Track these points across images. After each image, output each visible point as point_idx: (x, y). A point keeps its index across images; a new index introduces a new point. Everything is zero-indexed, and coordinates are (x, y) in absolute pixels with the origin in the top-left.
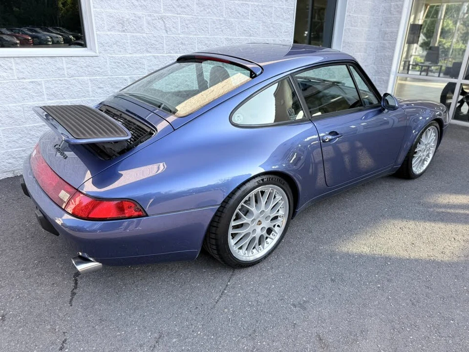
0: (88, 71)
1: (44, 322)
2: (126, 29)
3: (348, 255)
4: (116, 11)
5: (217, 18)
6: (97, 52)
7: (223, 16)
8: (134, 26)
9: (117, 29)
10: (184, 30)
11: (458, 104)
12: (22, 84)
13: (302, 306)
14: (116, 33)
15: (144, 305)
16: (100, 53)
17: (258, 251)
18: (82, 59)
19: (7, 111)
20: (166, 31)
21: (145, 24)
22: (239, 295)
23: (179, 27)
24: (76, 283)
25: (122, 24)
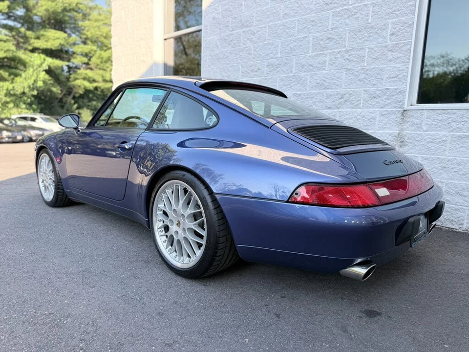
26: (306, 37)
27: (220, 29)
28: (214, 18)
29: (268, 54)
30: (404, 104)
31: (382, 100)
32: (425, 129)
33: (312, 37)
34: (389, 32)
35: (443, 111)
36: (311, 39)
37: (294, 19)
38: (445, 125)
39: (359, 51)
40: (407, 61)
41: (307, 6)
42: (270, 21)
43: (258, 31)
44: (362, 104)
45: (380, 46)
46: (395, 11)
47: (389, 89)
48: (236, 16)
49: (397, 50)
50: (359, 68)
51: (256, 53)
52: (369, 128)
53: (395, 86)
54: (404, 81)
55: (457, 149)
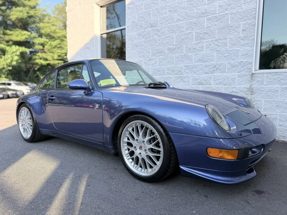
26: (191, 32)
27: (137, 28)
28: (133, 22)
29: (168, 43)
30: (252, 70)
31: (239, 68)
32: (265, 84)
33: (195, 32)
34: (241, 29)
35: (275, 74)
36: (194, 33)
37: (183, 22)
38: (277, 81)
39: (224, 40)
40: (253, 45)
41: (191, 15)
42: (169, 23)
43: (161, 29)
44: (227, 71)
45: (236, 37)
46: (244, 17)
47: (242, 62)
48: (147, 20)
49: (246, 40)
50: (224, 50)
51: (160, 42)
52: (232, 84)
53: (246, 60)
54: (251, 57)
55: (285, 95)
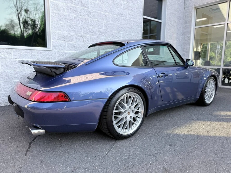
0: (47, 57)
1: (10, 163)
2: (66, 40)
3: (177, 135)
4: (61, 32)
5: (107, 38)
6: (52, 49)
7: (109, 37)
8: (69, 39)
9: (61, 39)
10: (92, 42)
11: (223, 79)
12: (15, 61)
13: (154, 155)
14: (61, 41)
15: (66, 155)
16: (53, 49)
17: (129, 130)
18: (44, 52)
19: (6, 73)
20: (84, 42)
21: (74, 39)
22: (119, 151)
23: (90, 41)
24: (30, 146)
25: (64, 38)
